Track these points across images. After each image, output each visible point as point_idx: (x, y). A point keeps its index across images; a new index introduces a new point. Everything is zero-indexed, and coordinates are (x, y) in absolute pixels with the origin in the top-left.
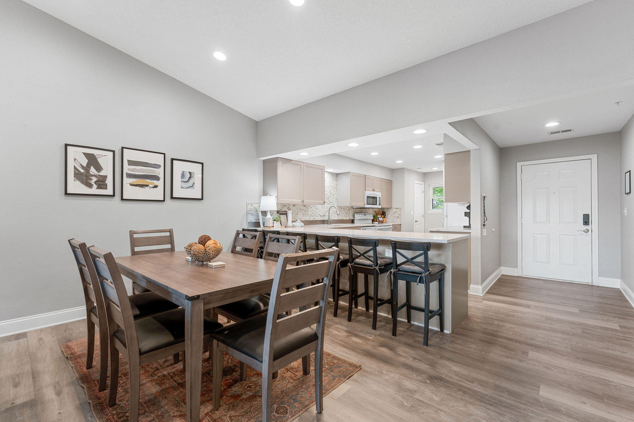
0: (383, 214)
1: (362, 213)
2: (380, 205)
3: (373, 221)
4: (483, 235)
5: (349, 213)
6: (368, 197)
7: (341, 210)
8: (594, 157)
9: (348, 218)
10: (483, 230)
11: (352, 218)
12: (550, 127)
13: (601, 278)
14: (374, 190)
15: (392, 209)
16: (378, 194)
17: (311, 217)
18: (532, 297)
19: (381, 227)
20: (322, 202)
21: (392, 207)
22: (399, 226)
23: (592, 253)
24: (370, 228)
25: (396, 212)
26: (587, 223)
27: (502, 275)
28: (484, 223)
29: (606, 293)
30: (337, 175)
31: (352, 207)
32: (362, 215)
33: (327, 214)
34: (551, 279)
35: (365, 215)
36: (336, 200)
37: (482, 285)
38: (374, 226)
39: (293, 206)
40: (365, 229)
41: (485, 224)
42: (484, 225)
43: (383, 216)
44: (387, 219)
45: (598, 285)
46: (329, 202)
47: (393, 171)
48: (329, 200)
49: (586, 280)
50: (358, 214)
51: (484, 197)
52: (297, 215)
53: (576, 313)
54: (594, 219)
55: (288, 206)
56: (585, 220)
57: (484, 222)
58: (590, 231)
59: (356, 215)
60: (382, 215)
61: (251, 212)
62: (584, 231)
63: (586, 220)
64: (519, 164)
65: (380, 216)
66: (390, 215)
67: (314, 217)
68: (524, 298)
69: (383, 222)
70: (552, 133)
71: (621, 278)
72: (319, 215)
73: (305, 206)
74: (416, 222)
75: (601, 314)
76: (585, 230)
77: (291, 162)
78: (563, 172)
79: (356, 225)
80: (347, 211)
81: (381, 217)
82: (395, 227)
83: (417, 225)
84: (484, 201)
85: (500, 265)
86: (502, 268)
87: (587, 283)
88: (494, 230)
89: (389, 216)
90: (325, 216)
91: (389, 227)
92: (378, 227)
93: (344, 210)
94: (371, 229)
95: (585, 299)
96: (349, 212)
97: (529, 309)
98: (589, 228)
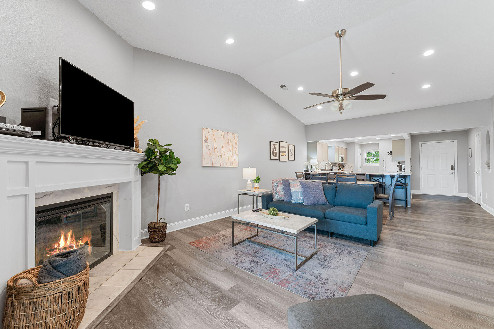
1: (335, 165)
2: (344, 161)
3: (339, 170)
6: (340, 158)
8: (456, 141)
9: (330, 168)
13: (459, 193)
14: (342, 154)
15: (347, 164)
43: (342, 167)
44: (344, 169)
47: (348, 144)
51: (411, 159)
54: (456, 168)
58: (454, 173)
59: (333, 167)
61: (305, 166)
62: (451, 173)
63: (452, 168)
64: (420, 143)
71: (468, 193)
74: (358, 170)
78: (441, 147)
87: (453, 195)
98: (453, 171)
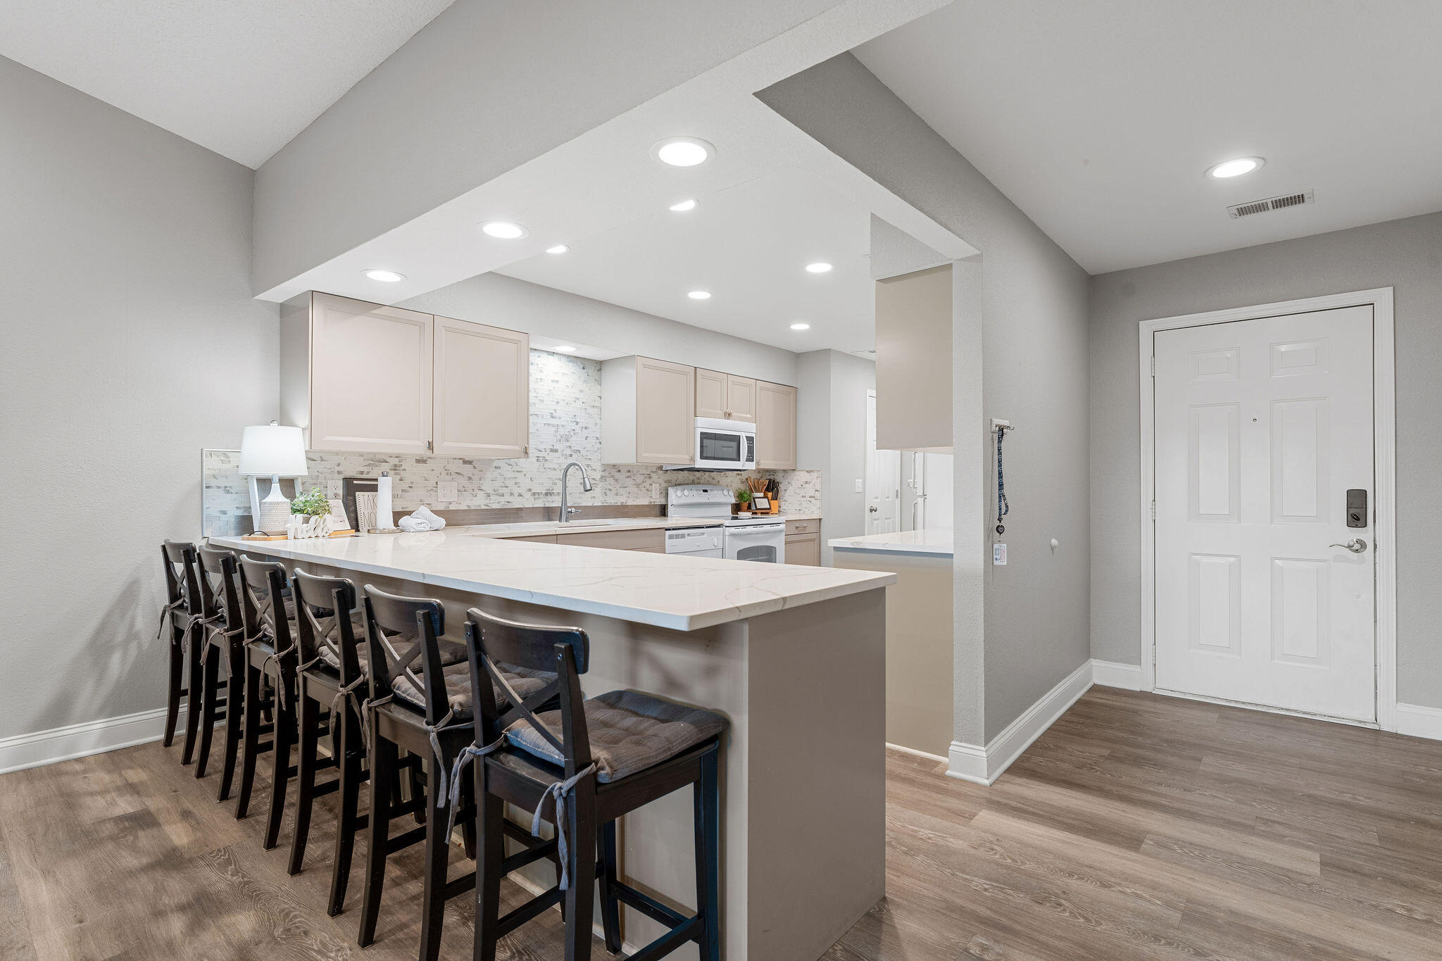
0: (772, 488)
1: (699, 483)
2: (750, 459)
3: (737, 508)
4: (996, 563)
5: (647, 484)
6: (704, 436)
7: (617, 475)
8: (1383, 297)
9: (645, 501)
10: (996, 546)
11: (659, 501)
12: (1228, 179)
13: (1404, 708)
14: (728, 415)
15: (796, 473)
16: (743, 427)
17: (493, 498)
18: (1163, 789)
19: (740, 530)
20: (517, 448)
21: (798, 468)
22: (812, 527)
23: (1375, 622)
24: (703, 534)
25: (806, 483)
26: (1358, 519)
27: (1096, 689)
28: (998, 523)
29: (1422, 769)
30: (600, 365)
31: (661, 468)
32: (694, 492)
33: (558, 488)
34: (1243, 703)
35: (705, 491)
36: (599, 446)
37: (990, 744)
38: (719, 526)
39: (418, 461)
40: (683, 536)
41: (1002, 524)
42: (1000, 530)
43: (770, 495)
44: (782, 504)
45: (1394, 731)
46: (568, 452)
47: (799, 359)
48: (568, 444)
49: (1355, 711)
50: (679, 487)
51: (1001, 429)
52: (432, 493)
53: (1308, 880)
54: (1383, 507)
55: (396, 461)
56: (1353, 511)
57: (1000, 520)
58: (1370, 547)
59: (671, 491)
60: (768, 489)
61: (222, 482)
62: (1350, 547)
63: (1357, 510)
64: (1146, 327)
65: (761, 495)
66: (791, 490)
67: (508, 498)
68: (1136, 795)
69: (768, 513)
70: (1242, 211)
72: (530, 490)
73: (470, 462)
74: (871, 511)
75: (1403, 884)
76: (1351, 543)
77: (374, 312)
78: (1283, 348)
79: (671, 521)
80: (639, 479)
81: (765, 497)
82: (797, 528)
83: (876, 522)
84: (1000, 442)
85: (1086, 651)
86: (1094, 662)
87: (1360, 722)
88: (1054, 542)
89: (788, 493)
90: (551, 494)
91: (775, 528)
92: (733, 530)
93: (628, 477)
94: (705, 536)
95: (1347, 798)
96: (649, 481)
97: (1133, 855)
98: (1364, 534)
